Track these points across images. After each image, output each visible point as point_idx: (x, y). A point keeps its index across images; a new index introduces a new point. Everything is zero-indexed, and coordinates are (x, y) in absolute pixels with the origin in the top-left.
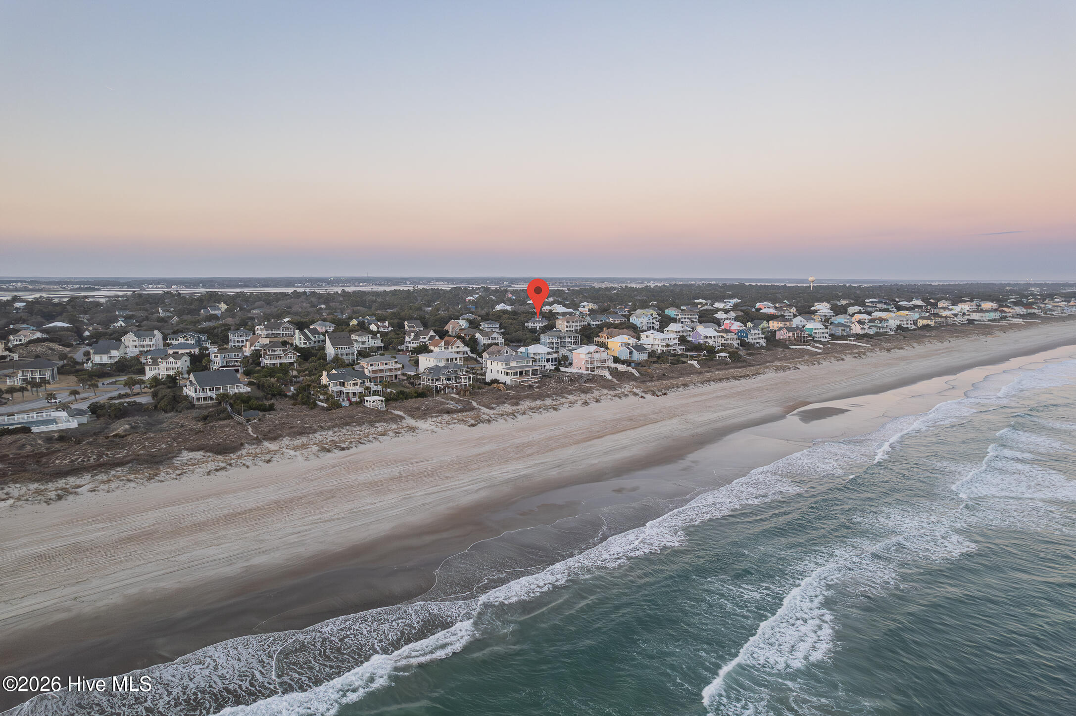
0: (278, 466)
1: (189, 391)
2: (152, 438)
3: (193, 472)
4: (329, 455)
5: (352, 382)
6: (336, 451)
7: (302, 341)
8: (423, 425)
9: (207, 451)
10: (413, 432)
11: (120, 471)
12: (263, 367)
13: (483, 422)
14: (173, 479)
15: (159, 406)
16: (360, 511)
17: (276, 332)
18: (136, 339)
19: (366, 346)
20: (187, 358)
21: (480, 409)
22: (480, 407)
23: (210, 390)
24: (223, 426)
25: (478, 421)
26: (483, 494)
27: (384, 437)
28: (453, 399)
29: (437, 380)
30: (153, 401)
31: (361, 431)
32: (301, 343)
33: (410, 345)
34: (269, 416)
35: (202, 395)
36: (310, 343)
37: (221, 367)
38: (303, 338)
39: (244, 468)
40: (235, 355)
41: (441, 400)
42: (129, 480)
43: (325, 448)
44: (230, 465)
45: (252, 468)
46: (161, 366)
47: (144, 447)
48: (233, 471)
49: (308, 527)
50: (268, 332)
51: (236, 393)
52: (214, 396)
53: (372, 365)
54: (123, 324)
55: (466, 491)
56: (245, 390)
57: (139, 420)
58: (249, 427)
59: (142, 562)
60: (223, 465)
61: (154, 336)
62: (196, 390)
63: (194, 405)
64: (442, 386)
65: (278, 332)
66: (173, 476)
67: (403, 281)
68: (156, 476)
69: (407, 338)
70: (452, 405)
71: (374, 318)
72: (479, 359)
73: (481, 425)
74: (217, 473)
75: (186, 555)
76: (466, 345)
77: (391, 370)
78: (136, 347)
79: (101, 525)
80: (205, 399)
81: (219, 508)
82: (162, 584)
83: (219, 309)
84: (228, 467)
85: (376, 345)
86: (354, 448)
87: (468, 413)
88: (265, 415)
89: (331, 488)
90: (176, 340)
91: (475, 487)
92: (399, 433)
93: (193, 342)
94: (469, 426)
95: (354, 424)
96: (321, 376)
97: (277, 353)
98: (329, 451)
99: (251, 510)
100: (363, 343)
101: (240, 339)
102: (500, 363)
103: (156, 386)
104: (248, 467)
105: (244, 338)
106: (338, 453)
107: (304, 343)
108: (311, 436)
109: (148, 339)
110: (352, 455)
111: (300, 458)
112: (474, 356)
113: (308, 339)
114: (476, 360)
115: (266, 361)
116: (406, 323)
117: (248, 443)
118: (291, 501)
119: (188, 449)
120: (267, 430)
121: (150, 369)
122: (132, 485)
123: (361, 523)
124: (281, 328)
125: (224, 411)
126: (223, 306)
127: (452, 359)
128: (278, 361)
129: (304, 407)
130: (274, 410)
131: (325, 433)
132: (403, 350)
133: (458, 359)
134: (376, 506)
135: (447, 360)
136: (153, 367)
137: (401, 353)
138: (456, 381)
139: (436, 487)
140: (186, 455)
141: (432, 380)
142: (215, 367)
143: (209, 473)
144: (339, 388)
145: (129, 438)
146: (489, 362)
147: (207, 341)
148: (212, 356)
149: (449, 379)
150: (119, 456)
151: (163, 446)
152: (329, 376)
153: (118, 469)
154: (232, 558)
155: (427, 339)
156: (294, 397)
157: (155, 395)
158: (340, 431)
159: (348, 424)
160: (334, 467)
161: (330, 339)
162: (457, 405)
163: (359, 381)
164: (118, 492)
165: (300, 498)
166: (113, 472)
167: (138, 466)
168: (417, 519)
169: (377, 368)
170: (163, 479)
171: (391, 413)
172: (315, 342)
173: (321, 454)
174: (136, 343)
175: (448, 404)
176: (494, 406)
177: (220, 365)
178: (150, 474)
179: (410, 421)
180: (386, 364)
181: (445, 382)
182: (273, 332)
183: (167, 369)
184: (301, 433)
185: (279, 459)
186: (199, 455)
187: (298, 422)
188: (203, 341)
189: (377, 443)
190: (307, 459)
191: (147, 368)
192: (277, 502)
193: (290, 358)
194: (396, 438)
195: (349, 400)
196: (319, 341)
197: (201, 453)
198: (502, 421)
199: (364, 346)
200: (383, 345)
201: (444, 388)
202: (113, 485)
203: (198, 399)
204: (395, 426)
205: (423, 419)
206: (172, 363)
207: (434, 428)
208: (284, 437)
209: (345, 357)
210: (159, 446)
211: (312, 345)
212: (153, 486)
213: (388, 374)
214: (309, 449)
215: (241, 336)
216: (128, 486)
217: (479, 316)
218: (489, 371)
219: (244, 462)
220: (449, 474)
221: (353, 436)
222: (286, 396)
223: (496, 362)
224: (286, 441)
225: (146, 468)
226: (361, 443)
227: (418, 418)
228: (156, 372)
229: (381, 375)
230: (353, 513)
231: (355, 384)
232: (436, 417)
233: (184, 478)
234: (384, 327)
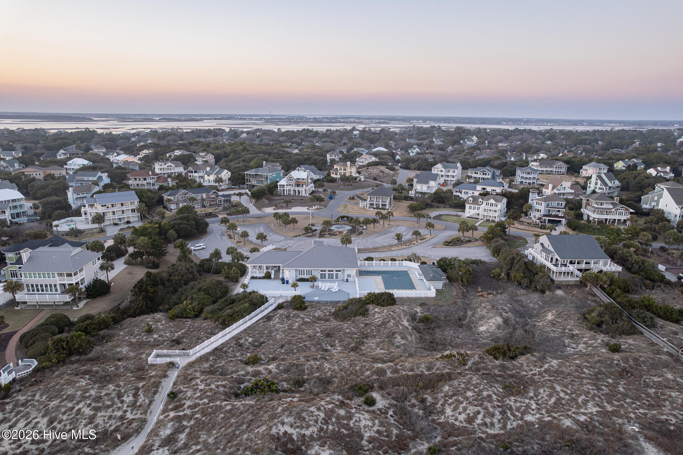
12: (596, 225)
17: (549, 169)
18: (443, 169)
20: (505, 201)
23: (571, 262)
32: (596, 188)
35: (563, 270)
37: (544, 216)
40: (558, 204)
46: (482, 207)
50: (543, 169)
52: (577, 272)
54: (418, 151)
61: (457, 168)
63: (555, 281)
65: (551, 169)
78: (442, 176)
80: (566, 274)
83: (473, 141)
90: (475, 173)
93: (490, 177)
105: (531, 176)
109: (452, 170)
115: (592, 215)
121: (470, 208)
124: (555, 166)
136: (473, 206)
142: (536, 214)
147: (500, 176)
148: (534, 203)
157: (497, 254)
172: (610, 187)
174: (443, 173)
177: (542, 213)
182: (547, 169)
188: (497, 176)
191: (467, 206)
193: (622, 214)
196: (614, 188)
203: (557, 273)
206: (492, 205)
215: (529, 174)
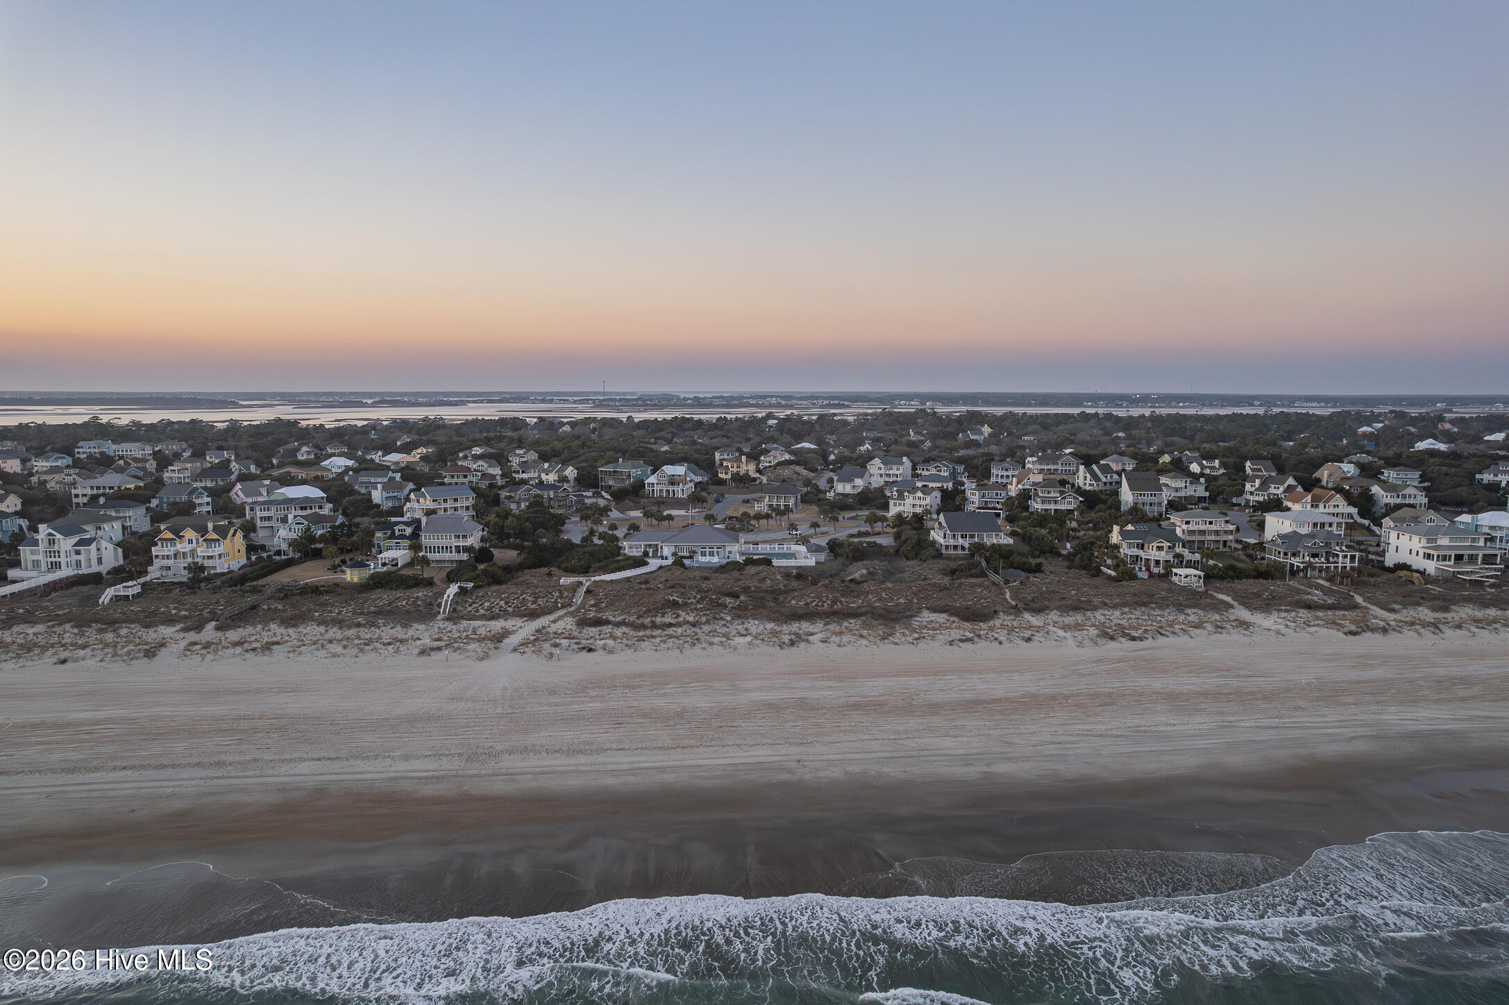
0: (1040, 649)
1: (936, 536)
2: (889, 589)
3: (933, 638)
4: (1113, 644)
5: (1155, 544)
6: (1123, 640)
7: (1088, 481)
8: (1266, 621)
9: (951, 615)
10: (1246, 629)
11: (853, 623)
12: (1032, 513)
13: (1372, 630)
14: (910, 643)
15: (901, 550)
16: (1150, 731)
17: (1052, 467)
18: (882, 466)
19: (1182, 494)
20: (938, 494)
21: (1368, 609)
22: (1369, 606)
23: (962, 537)
24: (974, 586)
25: (1363, 627)
26: (1362, 747)
27: (1198, 631)
28: (1318, 587)
29: (1294, 555)
30: (894, 544)
31: (1162, 616)
32: (1085, 484)
33: (1251, 498)
34: (1035, 579)
35: (952, 542)
36: (1098, 485)
37: (978, 508)
38: (1089, 476)
39: (996, 644)
40: (997, 494)
41: (1298, 586)
42: (862, 636)
43: (1108, 633)
44: (979, 636)
45: (1006, 645)
46: (907, 501)
47: (880, 599)
48: (982, 644)
49: (1072, 738)
50: (1042, 467)
51: (994, 544)
52: (967, 545)
53: (1188, 523)
54: (870, 448)
55: (1329, 734)
56: (1005, 542)
57: (879, 565)
58: (1007, 590)
59: (867, 737)
60: (970, 635)
61: (902, 464)
62: (945, 534)
63: (942, 554)
64: (1302, 566)
65: (1055, 467)
66: (910, 639)
67: (1248, 400)
68: (890, 635)
69: (1248, 487)
70: (1316, 596)
71: (1197, 455)
72: (1375, 528)
73: (1368, 635)
74: (961, 644)
75: (916, 740)
76: (1351, 502)
77: (1217, 533)
78: (881, 476)
79: (829, 684)
80: (955, 547)
81: (959, 690)
82: (886, 769)
83: (981, 433)
84: (976, 639)
85: (1197, 495)
86: (1151, 640)
87: (1346, 613)
88: (1028, 578)
89: (1111, 690)
90: (927, 470)
91: (1349, 732)
92: (1222, 628)
93: (946, 474)
94: (1346, 634)
95: (1154, 606)
96: (1111, 531)
97: (1052, 495)
98: (1112, 638)
99: (999, 700)
100: (1177, 490)
101: (1005, 473)
102: (1415, 539)
103: (899, 526)
104: (1001, 643)
105: (1010, 473)
106: (1125, 644)
107: (1090, 485)
108: (1089, 613)
109: (895, 467)
110: (1144, 649)
111: (1071, 642)
112: (1366, 522)
113: (1096, 478)
114: (1368, 529)
115: (1037, 506)
116: (1248, 464)
117: (1003, 612)
118: (1053, 698)
119: (928, 609)
120: (1029, 597)
121: (895, 505)
122: (864, 642)
123: (1149, 749)
124: (1060, 462)
125: (977, 566)
126: (986, 430)
127: (1323, 525)
128: (1053, 507)
129: (1083, 572)
130: (1041, 572)
131: (1109, 613)
132: (1239, 505)
133: (1335, 526)
134: (1175, 728)
135: (1315, 525)
136: (898, 502)
137: (1236, 508)
138: (1327, 559)
139: (1277, 720)
140: (927, 616)
141: (1286, 554)
142: (970, 508)
143: (951, 643)
144: (1135, 551)
145: (866, 585)
146: (1393, 534)
147: (963, 473)
148: (968, 493)
149: (1314, 556)
150: (854, 605)
151: (902, 601)
152: (1122, 533)
153: (852, 621)
154: (970, 757)
155: (1281, 489)
156: (1070, 557)
157: (897, 536)
158: (1131, 613)
159: (1144, 604)
160: (1119, 662)
161: (1128, 480)
162: (1325, 598)
163: (1166, 544)
164: (849, 648)
165: (1066, 697)
166: (846, 624)
167: (873, 621)
168: (1237, 760)
169: (1196, 528)
170: (898, 641)
171: (1212, 596)
172: (1105, 483)
173: (1101, 641)
174: (882, 472)
175: (1309, 594)
176: (1397, 607)
177: (977, 505)
178: (884, 633)
179: (1244, 614)
180: (1211, 523)
181: (1307, 558)
182: (1049, 467)
183: (914, 506)
184: (1076, 609)
185: (1042, 639)
186: (941, 618)
187: (1073, 592)
188: (958, 473)
189: (1186, 637)
190: (1080, 645)
191: (891, 503)
192: (1034, 696)
193: (1069, 503)
194: (1217, 635)
195: (1148, 569)
196: (1111, 483)
197: (945, 616)
198: (1412, 633)
199: (1179, 494)
200: (1207, 494)
201: (1305, 568)
202: (845, 639)
203: (947, 547)
204: (1217, 617)
205: (1263, 612)
206: (920, 498)
207: (1281, 628)
208: (1052, 610)
209: (1147, 508)
210: (897, 599)
211: (1101, 487)
212: (886, 647)
213: (1213, 538)
214: (1085, 632)
215: (1007, 470)
216: (859, 643)
217: (1380, 459)
218: (1392, 549)
219: (996, 635)
220: (1301, 703)
221: (1150, 622)
222: (1059, 555)
223: (1407, 536)
224: (1054, 616)
225: (880, 624)
226: (1161, 634)
227: (1255, 609)
228: (901, 508)
229: (1202, 538)
230: (1138, 731)
231: (1160, 548)
232: (1286, 611)
233: (922, 645)
234: (1214, 468)
